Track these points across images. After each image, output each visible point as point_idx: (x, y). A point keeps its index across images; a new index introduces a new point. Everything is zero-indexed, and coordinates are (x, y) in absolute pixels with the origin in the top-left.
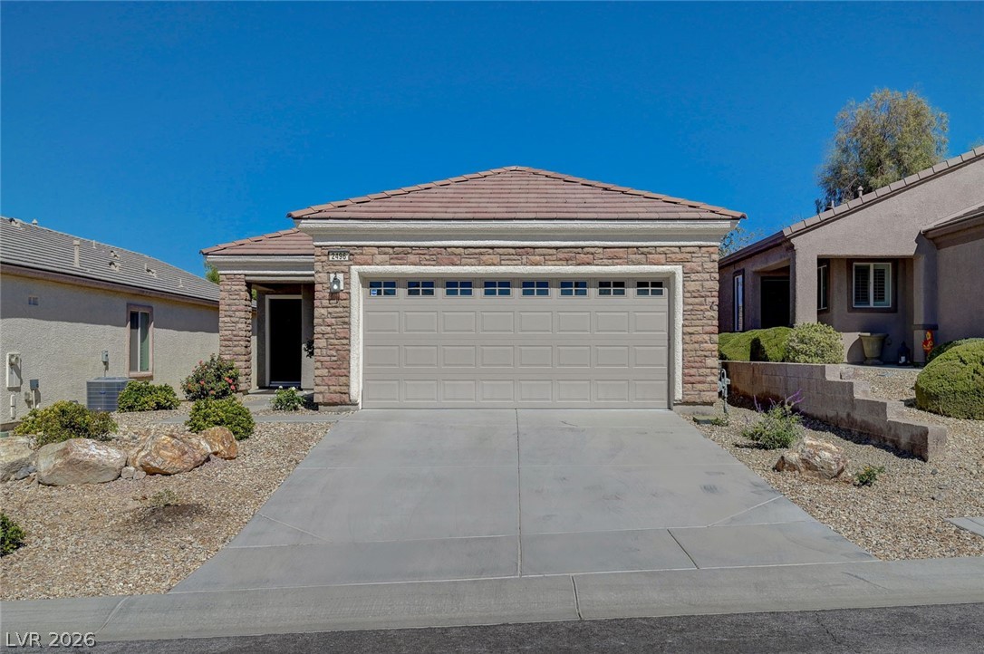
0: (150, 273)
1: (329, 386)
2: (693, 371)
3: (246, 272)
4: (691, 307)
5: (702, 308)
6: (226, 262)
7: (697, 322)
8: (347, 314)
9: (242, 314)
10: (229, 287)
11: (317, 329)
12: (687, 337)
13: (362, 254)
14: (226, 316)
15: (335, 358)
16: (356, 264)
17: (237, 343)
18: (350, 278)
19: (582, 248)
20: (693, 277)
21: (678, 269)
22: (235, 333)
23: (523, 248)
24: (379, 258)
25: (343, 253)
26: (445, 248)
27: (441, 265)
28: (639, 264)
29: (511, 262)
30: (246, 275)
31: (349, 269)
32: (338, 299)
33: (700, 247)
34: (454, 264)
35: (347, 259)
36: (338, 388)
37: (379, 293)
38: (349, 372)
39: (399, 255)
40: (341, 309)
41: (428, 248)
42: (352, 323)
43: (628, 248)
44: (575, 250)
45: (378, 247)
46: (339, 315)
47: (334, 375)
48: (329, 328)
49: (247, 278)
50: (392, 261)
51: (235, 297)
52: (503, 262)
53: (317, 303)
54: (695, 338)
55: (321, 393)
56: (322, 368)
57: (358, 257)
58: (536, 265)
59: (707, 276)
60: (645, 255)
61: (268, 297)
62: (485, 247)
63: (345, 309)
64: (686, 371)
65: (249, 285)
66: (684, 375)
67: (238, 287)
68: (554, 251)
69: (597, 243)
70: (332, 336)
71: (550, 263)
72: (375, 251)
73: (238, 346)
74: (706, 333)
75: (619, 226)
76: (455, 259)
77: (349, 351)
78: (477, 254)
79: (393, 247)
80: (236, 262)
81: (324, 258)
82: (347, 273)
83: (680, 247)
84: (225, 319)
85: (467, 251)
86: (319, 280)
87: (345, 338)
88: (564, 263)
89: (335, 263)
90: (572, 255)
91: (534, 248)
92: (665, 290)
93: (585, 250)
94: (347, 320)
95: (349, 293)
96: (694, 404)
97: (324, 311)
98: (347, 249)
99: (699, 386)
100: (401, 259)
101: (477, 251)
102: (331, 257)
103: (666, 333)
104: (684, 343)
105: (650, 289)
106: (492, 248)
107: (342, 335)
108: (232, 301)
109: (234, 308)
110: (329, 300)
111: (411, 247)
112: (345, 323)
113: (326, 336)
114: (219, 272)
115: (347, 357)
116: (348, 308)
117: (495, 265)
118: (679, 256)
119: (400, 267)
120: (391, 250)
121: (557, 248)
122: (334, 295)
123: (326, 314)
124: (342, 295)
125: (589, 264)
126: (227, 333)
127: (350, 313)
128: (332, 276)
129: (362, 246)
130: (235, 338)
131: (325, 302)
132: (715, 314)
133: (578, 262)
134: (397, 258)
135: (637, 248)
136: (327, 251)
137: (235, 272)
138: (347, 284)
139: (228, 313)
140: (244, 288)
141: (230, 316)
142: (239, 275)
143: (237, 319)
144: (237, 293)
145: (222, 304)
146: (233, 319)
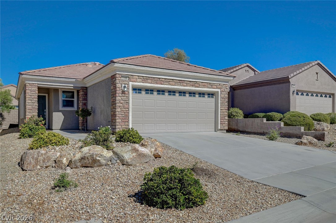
1: (121, 125)
2: (222, 120)
3: (39, 83)
4: (222, 102)
5: (224, 102)
6: (31, 78)
7: (224, 106)
8: (128, 100)
9: (35, 99)
10: (31, 88)
11: (117, 105)
12: (221, 110)
13: (133, 78)
14: (29, 100)
15: (124, 116)
16: (131, 81)
18: (129, 86)
19: (197, 82)
20: (223, 93)
21: (219, 90)
22: (33, 107)
23: (181, 80)
24: (139, 80)
25: (126, 77)
26: (159, 78)
27: (158, 84)
28: (210, 88)
29: (178, 85)
30: (38, 84)
31: (129, 83)
32: (125, 94)
33: (224, 84)
34: (162, 84)
35: (127, 79)
36: (125, 126)
37: (136, 93)
38: (129, 121)
39: (145, 80)
40: (126, 98)
41: (154, 78)
42: (130, 103)
43: (207, 83)
44: (195, 82)
45: (138, 76)
46: (125, 100)
47: (123, 122)
48: (122, 104)
49: (39, 85)
50: (143, 82)
51: (33, 93)
52: (176, 85)
53: (117, 95)
54: (223, 111)
55: (119, 128)
56: (119, 119)
57: (132, 79)
58: (185, 86)
59: (225, 93)
60: (212, 86)
62: (171, 79)
63: (127, 98)
64: (221, 120)
65: (39, 88)
66: (220, 121)
67: (34, 89)
68: (189, 82)
69: (201, 81)
70: (123, 107)
71: (188, 86)
72: (137, 77)
73: (35, 112)
74: (225, 110)
75: (208, 76)
76: (162, 82)
77: (129, 113)
78: (168, 81)
79: (143, 77)
80: (35, 79)
81: (120, 78)
82: (128, 84)
83: (219, 84)
84: (29, 101)
85: (166, 80)
86: (118, 86)
87: (127, 108)
88: (192, 86)
89: (124, 81)
90: (194, 84)
91: (184, 81)
92: (214, 96)
93: (197, 83)
94: (128, 102)
95: (129, 92)
96: (223, 130)
97: (120, 98)
98: (128, 76)
99: (224, 125)
100: (146, 81)
101: (169, 80)
102: (122, 78)
103: (214, 109)
104: (221, 112)
105: (211, 96)
106: (173, 80)
107: (126, 107)
109: (33, 97)
110: (122, 94)
111: (149, 77)
112: (127, 103)
113: (120, 107)
114: (26, 82)
115: (128, 115)
116: (128, 97)
117: (173, 85)
118: (220, 87)
119: (145, 84)
120: (142, 78)
121: (190, 81)
122: (123, 92)
123: (120, 99)
124: (126, 93)
125: (198, 87)
126: (30, 107)
127: (129, 99)
128: (123, 85)
129: (133, 75)
130: (33, 109)
131: (120, 95)
132: (227, 104)
133: (196, 86)
134: (144, 81)
135: (210, 83)
136: (121, 76)
137: (34, 82)
138: (128, 89)
139: (30, 99)
140: (37, 89)
141: (31, 100)
142: (35, 84)
143: (34, 101)
144: (34, 91)
145: (27, 95)
146: (32, 101)
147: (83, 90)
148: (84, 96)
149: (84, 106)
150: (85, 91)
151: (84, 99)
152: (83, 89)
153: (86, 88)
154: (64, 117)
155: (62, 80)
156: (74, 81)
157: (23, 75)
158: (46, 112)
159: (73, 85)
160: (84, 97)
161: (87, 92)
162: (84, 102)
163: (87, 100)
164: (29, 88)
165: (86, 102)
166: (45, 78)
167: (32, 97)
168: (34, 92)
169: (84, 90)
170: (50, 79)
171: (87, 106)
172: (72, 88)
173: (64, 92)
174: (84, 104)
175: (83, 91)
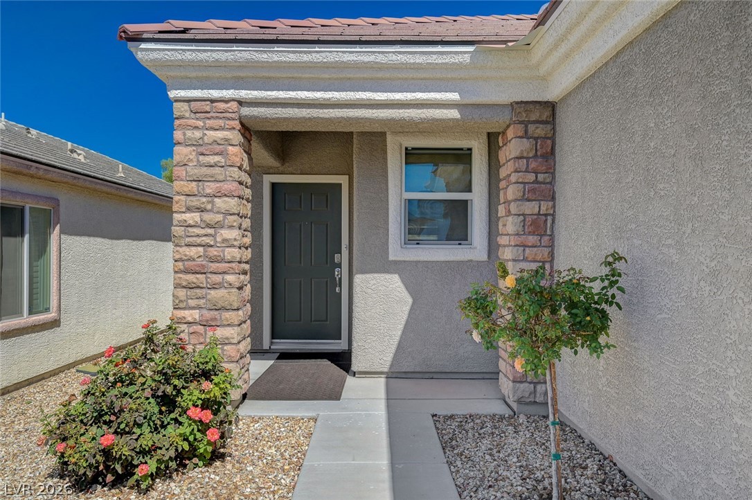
0: (75, 155)
3: (244, 94)
9: (232, 203)
10: (198, 134)
14: (189, 209)
17: (218, 278)
22: (213, 252)
30: (241, 103)
49: (246, 111)
51: (212, 159)
61: (268, 179)
65: (247, 130)
67: (220, 135)
80: (218, 65)
84: (188, 217)
108: (205, 170)
109: (210, 188)
114: (172, 93)
126: (193, 252)
130: (214, 266)
137: (215, 94)
139: (194, 202)
140: (236, 137)
141: (202, 210)
142: (227, 101)
143: (220, 217)
144: (218, 148)
145: (179, 178)
146: (208, 217)
147: (526, 124)
148: (533, 165)
149: (532, 239)
150: (540, 131)
151: (533, 191)
152: (524, 117)
153: (551, 106)
154: (410, 300)
155: (381, 59)
156: (467, 58)
157: (143, 46)
158: (339, 266)
159: (454, 96)
160: (531, 177)
161: (553, 139)
162: (531, 208)
163: (553, 199)
164: (189, 134)
165: (545, 207)
166: (276, 58)
167: (208, 191)
168: (217, 158)
169: (531, 128)
170: (306, 58)
171: (552, 237)
172: (454, 114)
173: (413, 156)
174: (534, 223)
175: (526, 135)
